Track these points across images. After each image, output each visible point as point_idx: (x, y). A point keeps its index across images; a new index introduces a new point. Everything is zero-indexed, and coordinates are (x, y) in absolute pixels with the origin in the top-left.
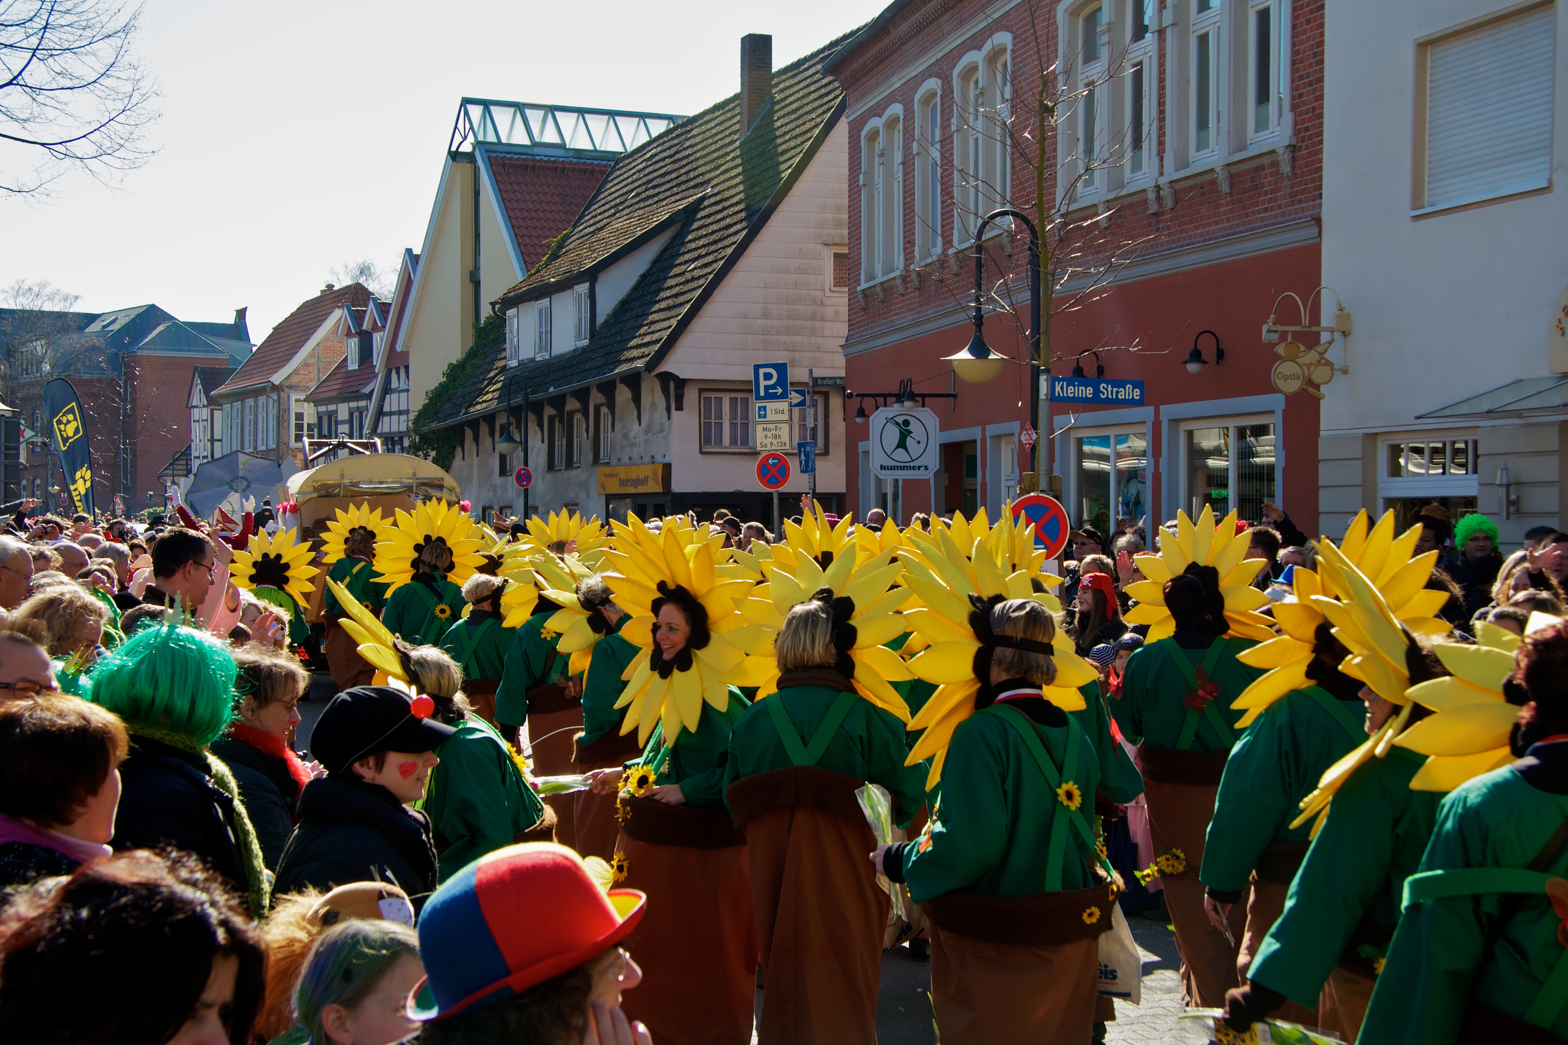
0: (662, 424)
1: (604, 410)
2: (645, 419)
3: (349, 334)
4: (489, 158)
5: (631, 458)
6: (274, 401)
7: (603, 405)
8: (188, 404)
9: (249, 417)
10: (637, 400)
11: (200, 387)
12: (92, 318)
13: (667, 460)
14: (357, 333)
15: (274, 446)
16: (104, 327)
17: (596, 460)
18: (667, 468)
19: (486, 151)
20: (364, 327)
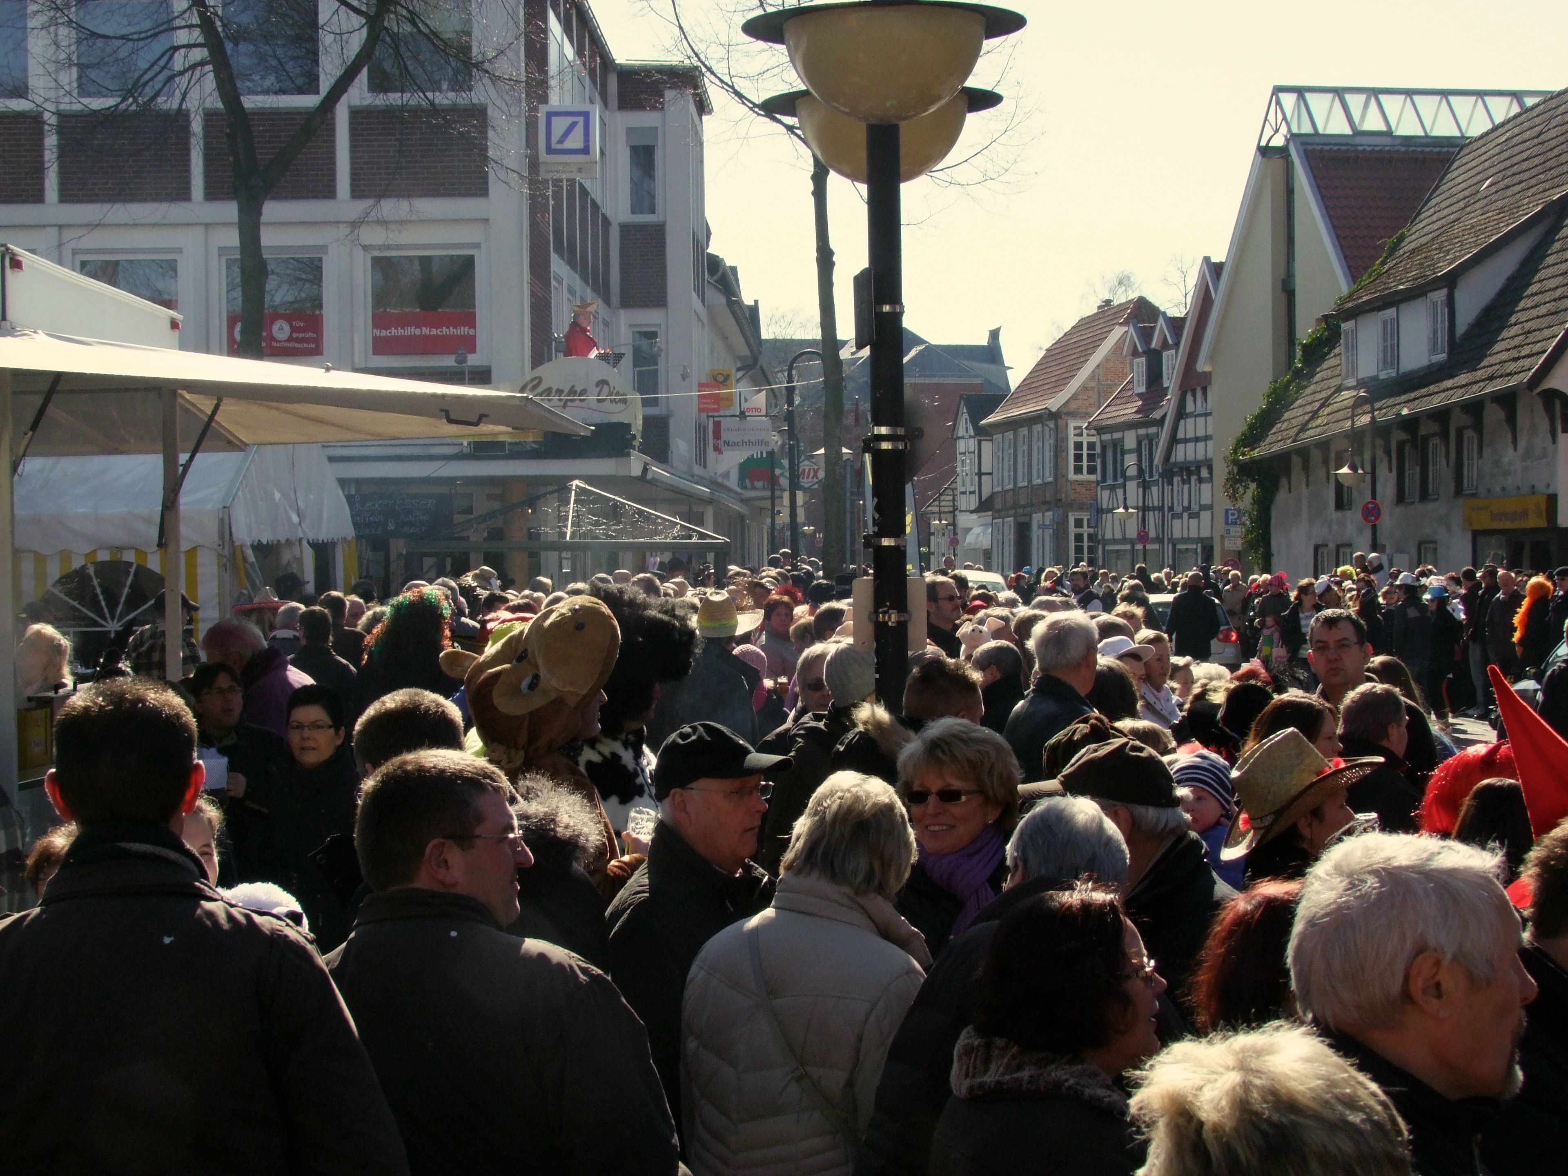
0: (1544, 449)
1: (1469, 433)
2: (1522, 444)
3: (1135, 353)
4: (1305, 151)
5: (1504, 489)
6: (1050, 429)
7: (1467, 428)
8: (952, 435)
9: (1023, 448)
10: (1511, 420)
11: (966, 416)
13: (1551, 491)
14: (1144, 352)
15: (1051, 479)
17: (1459, 491)
18: (1552, 500)
19: (1303, 144)
20: (1153, 345)
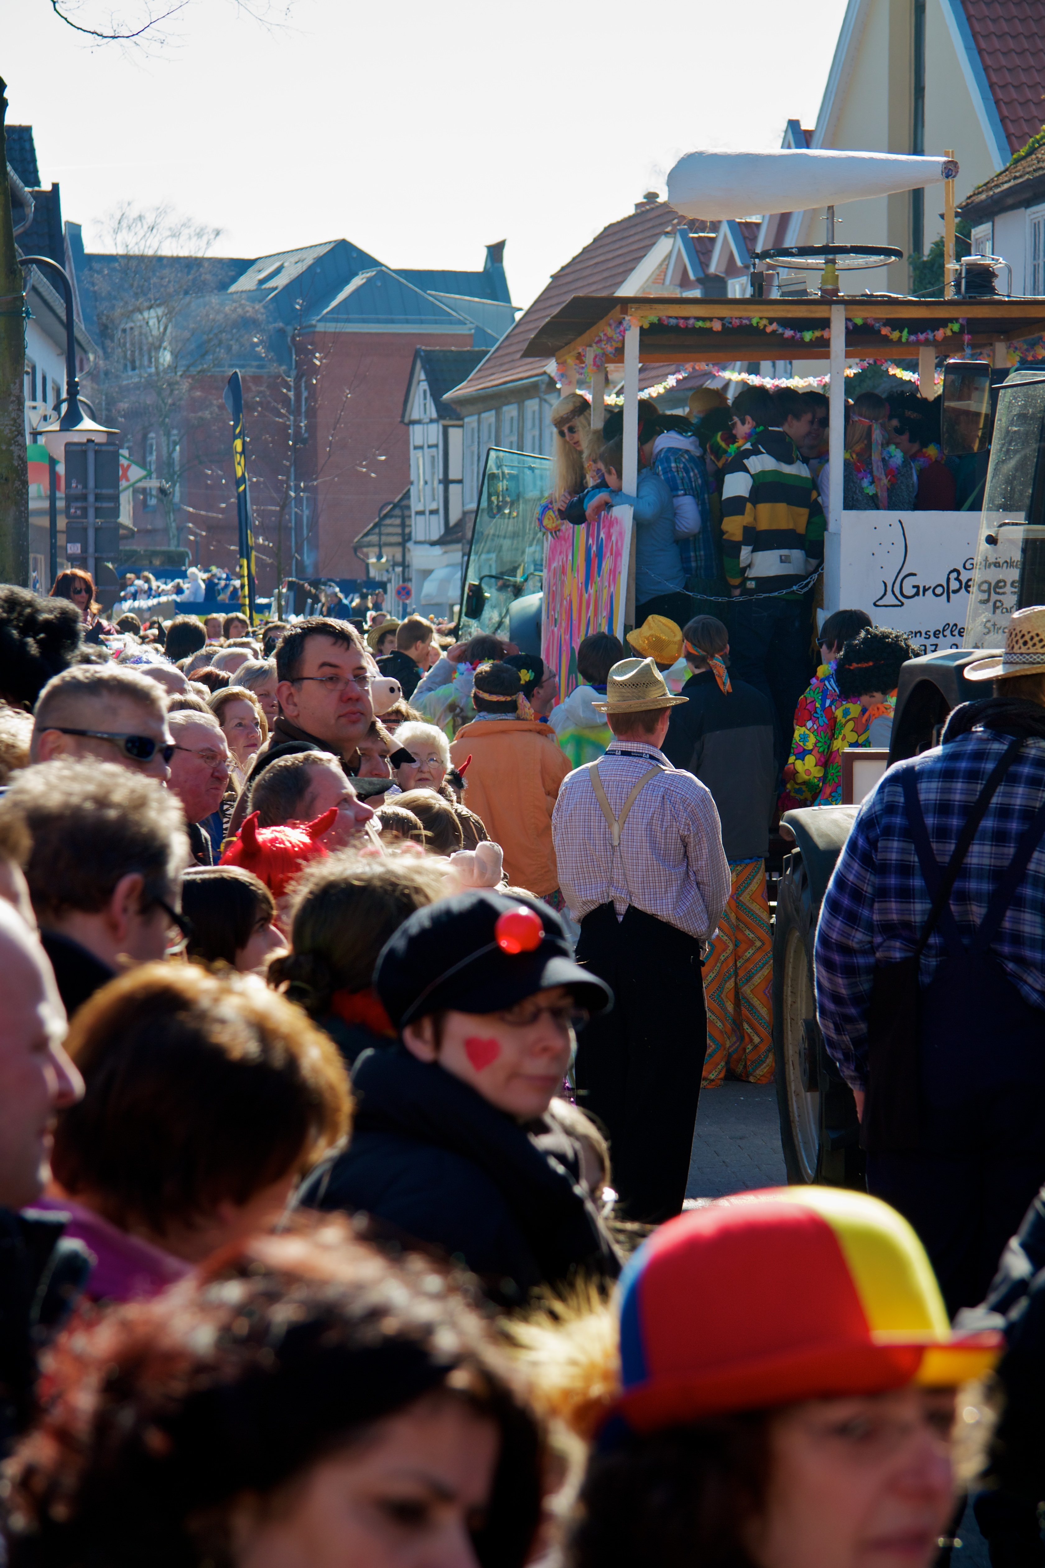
8: (403, 416)
11: (424, 385)
12: (242, 266)
14: (699, 280)
16: (262, 282)
20: (712, 269)
